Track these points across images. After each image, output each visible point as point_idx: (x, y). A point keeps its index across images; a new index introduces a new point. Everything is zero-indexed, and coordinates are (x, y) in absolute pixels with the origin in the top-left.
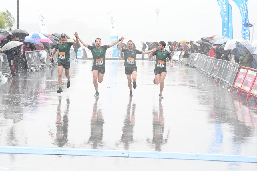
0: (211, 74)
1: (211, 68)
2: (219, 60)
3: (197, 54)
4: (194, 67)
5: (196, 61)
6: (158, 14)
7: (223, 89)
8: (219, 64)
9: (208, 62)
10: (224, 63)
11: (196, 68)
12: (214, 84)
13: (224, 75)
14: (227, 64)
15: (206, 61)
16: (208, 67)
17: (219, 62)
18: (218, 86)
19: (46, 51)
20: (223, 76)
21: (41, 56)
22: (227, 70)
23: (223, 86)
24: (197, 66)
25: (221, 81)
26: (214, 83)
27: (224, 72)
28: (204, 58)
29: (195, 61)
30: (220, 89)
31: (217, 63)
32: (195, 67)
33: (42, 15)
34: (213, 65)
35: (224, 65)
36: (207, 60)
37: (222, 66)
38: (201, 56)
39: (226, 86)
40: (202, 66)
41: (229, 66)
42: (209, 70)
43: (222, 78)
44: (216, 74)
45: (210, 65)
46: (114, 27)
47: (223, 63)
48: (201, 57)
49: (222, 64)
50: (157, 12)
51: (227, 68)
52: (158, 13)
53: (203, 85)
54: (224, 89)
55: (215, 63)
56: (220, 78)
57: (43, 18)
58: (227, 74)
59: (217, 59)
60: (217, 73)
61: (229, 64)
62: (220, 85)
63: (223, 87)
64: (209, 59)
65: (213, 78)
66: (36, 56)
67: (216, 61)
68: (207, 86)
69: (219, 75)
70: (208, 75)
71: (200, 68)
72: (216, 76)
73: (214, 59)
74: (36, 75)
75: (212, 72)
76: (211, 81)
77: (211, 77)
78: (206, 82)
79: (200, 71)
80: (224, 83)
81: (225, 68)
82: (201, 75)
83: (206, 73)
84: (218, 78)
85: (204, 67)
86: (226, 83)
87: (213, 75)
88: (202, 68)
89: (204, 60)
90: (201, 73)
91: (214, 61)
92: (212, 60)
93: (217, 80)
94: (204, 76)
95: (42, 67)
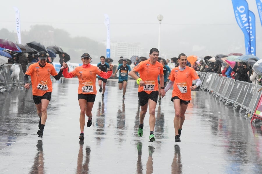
0: (229, 99)
1: (230, 92)
2: (240, 82)
3: (210, 74)
4: (206, 90)
5: (209, 83)
6: (160, 22)
7: (245, 119)
8: (240, 87)
9: (225, 84)
10: (246, 86)
11: (209, 91)
12: (234, 113)
13: (247, 102)
14: (250, 88)
15: (223, 83)
16: (225, 91)
17: (239, 84)
18: (238, 116)
19: (19, 65)
20: (245, 102)
21: (13, 73)
22: (250, 95)
23: (245, 114)
24: (210, 89)
25: (243, 108)
26: (233, 111)
27: (246, 98)
28: (220, 80)
29: (207, 83)
30: (241, 118)
31: (237, 86)
32: (208, 90)
35: (246, 89)
36: (223, 81)
37: (243, 89)
38: (216, 76)
39: (248, 115)
40: (216, 89)
41: (253, 90)
42: (226, 94)
43: (244, 104)
44: (235, 100)
45: (227, 88)
47: (244, 86)
48: (215, 78)
49: (244, 88)
50: (159, 19)
51: (251, 92)
53: (219, 113)
55: (235, 86)
56: (241, 105)
57: (18, 23)
58: (250, 100)
60: (237, 98)
61: (252, 88)
62: (240, 114)
64: (226, 81)
65: (231, 104)
66: (7, 72)
67: (236, 84)
68: (224, 115)
69: (240, 101)
70: (225, 100)
71: (214, 92)
72: (236, 102)
73: (234, 80)
74: (6, 96)
75: (230, 96)
76: (229, 108)
77: (229, 103)
78: (223, 109)
79: (214, 95)
80: (247, 111)
81: (247, 92)
82: (216, 101)
83: (222, 97)
84: (239, 105)
85: (220, 91)
86: (249, 112)
87: (232, 101)
88: (217, 92)
89: (220, 82)
90: (216, 98)
91: (233, 83)
92: (231, 82)
93: (237, 108)
94: (220, 102)
95: (14, 86)
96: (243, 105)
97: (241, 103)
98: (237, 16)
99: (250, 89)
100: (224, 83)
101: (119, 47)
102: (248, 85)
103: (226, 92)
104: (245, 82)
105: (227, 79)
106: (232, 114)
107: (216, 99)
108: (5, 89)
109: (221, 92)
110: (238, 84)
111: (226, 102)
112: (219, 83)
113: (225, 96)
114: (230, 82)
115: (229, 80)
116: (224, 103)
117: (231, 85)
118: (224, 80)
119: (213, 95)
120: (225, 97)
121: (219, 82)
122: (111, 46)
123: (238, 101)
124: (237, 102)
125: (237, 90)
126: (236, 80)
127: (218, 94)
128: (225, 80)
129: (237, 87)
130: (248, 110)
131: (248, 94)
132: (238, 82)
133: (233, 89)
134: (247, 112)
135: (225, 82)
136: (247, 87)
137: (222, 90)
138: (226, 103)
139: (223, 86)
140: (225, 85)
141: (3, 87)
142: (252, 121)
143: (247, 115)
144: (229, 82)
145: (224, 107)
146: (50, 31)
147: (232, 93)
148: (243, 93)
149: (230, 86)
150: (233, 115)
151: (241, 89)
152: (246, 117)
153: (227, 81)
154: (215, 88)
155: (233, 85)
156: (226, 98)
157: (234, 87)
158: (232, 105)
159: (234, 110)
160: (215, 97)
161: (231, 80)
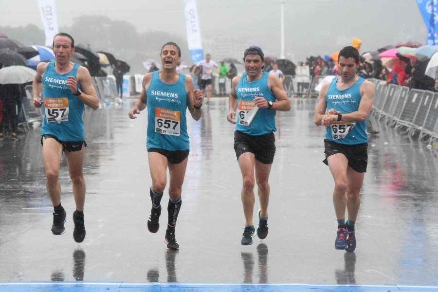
0: (401, 121)
1: (401, 109)
2: (417, 92)
8: (418, 99)
9: (393, 95)
10: (428, 97)
12: (409, 142)
13: (430, 123)
16: (393, 106)
17: (416, 95)
20: (427, 124)
22: (435, 112)
23: (428, 144)
25: (424, 134)
26: (408, 139)
27: (429, 116)
28: (384, 90)
30: (421, 150)
31: (412, 98)
33: (48, 9)
34: (405, 102)
35: (429, 102)
36: (390, 92)
37: (423, 103)
38: (377, 84)
39: (434, 144)
40: (379, 106)
42: (396, 112)
43: (426, 127)
44: (411, 121)
45: (397, 103)
47: (425, 97)
49: (424, 100)
53: (386, 143)
54: (431, 150)
55: (409, 97)
56: (421, 128)
57: (51, 14)
58: (435, 119)
59: (413, 89)
60: (414, 119)
62: (421, 144)
63: (429, 146)
65: (404, 128)
67: (411, 95)
68: (394, 146)
69: (418, 122)
70: (394, 122)
71: (375, 110)
72: (411, 124)
73: (407, 89)
75: (402, 116)
76: (402, 136)
77: (402, 127)
78: (391, 137)
79: (376, 114)
80: (431, 138)
81: (430, 107)
82: (380, 125)
83: (389, 118)
84: (417, 129)
85: (385, 107)
86: (434, 139)
87: (406, 123)
88: (380, 109)
89: (385, 92)
90: (379, 119)
91: (406, 94)
92: (402, 92)
93: (415, 133)
94: (386, 126)
96: (424, 129)
97: (420, 125)
99: (434, 103)
100: (391, 94)
102: (430, 95)
103: (394, 110)
105: (395, 87)
106: (407, 144)
107: (379, 122)
109: (388, 109)
110: (413, 96)
111: (395, 124)
112: (383, 95)
113: (394, 115)
114: (401, 92)
115: (400, 89)
116: (393, 127)
117: (403, 96)
118: (391, 89)
119: (374, 115)
120: (394, 117)
121: (383, 92)
122: (203, 45)
123: (415, 123)
124: (414, 125)
125: (413, 104)
126: (410, 89)
127: (381, 112)
128: (393, 89)
129: (414, 100)
130: (433, 136)
131: (431, 110)
132: (414, 91)
133: (407, 104)
134: (431, 140)
135: (393, 93)
136: (430, 98)
137: (389, 106)
138: (397, 126)
139: (390, 98)
140: (394, 98)
143: (431, 144)
144: (400, 92)
145: (393, 133)
146: (104, 25)
147: (404, 110)
148: (423, 109)
149: (402, 99)
151: (419, 102)
152: (430, 148)
153: (396, 92)
154: (378, 103)
155: (407, 98)
156: (396, 119)
157: (408, 101)
158: (405, 130)
159: (410, 138)
160: (378, 117)
161: (403, 88)
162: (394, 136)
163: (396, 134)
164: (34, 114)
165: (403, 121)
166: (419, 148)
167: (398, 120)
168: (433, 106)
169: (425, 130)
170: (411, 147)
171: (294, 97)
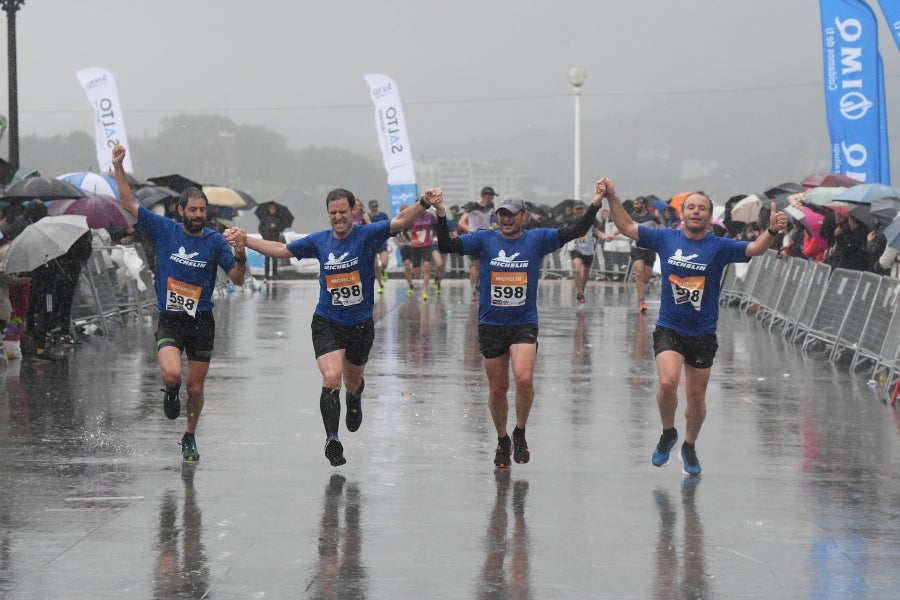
0: (815, 331)
1: (815, 308)
2: (846, 275)
4: (736, 304)
5: (743, 280)
6: (579, 89)
8: (849, 289)
9: (798, 280)
10: (868, 284)
11: (748, 306)
13: (874, 337)
14: (884, 290)
15: (790, 278)
16: (799, 302)
17: (845, 280)
20: (866, 337)
22: (883, 316)
23: (869, 377)
24: (748, 297)
25: (861, 357)
27: (870, 324)
28: (780, 269)
29: (739, 280)
31: (838, 286)
32: (742, 302)
33: (106, 105)
34: (823, 293)
35: (870, 294)
36: (792, 274)
38: (766, 258)
39: (881, 378)
40: (770, 300)
41: (891, 299)
42: (805, 314)
43: (865, 345)
44: (833, 332)
45: (806, 296)
46: (397, 144)
47: (863, 285)
49: (861, 291)
50: (575, 81)
51: (885, 305)
52: (578, 85)
54: (875, 391)
55: (831, 285)
56: (855, 346)
57: (112, 115)
58: (884, 329)
59: (838, 269)
60: (842, 326)
61: (890, 290)
63: (872, 383)
64: (801, 270)
65: (820, 347)
66: (99, 272)
67: (834, 280)
69: (851, 333)
70: (802, 334)
71: (762, 308)
72: (836, 337)
73: (827, 269)
74: (98, 347)
75: (817, 321)
76: (816, 360)
77: (816, 343)
79: (763, 318)
80: (875, 367)
81: (873, 304)
82: (772, 337)
83: (791, 325)
84: (847, 349)
85: (781, 304)
86: (882, 369)
87: (824, 335)
88: (773, 307)
89: (782, 274)
90: (770, 327)
91: (823, 278)
92: (817, 273)
93: (841, 357)
94: (784, 340)
95: (123, 314)
96: (862, 349)
97: (854, 341)
98: (831, 48)
99: (881, 296)
100: (794, 279)
101: (444, 177)
102: (874, 281)
103: (802, 308)
104: (866, 272)
105: (803, 265)
107: (770, 333)
108: (93, 327)
109: (788, 307)
110: (840, 281)
111: (803, 337)
112: (778, 279)
113: (801, 320)
114: (814, 273)
115: (813, 267)
116: (800, 342)
117: (819, 282)
118: (794, 268)
119: (759, 318)
120: (800, 323)
121: (779, 274)
122: (417, 175)
123: (844, 336)
124: (841, 339)
125: (838, 298)
126: (833, 270)
127: (775, 313)
128: (798, 268)
129: (840, 291)
130: (879, 362)
131: (875, 310)
132: (840, 272)
133: (826, 297)
134: (875, 370)
135: (799, 275)
136: (873, 288)
137: (790, 302)
138: (806, 342)
139: (791, 287)
140: (800, 285)
141: (89, 320)
142: (895, 399)
143: (875, 379)
144: (811, 274)
145: (799, 354)
146: (224, 134)
147: (822, 308)
148: (860, 308)
149: (816, 287)
150: (829, 382)
151: (851, 295)
152: (874, 386)
153: (804, 273)
154: (767, 295)
155: (826, 285)
156: (804, 326)
157: (828, 291)
158: (823, 349)
159: (833, 364)
160: (768, 324)
161: (819, 267)
162: (802, 360)
163: (806, 358)
164: (86, 308)
165: (818, 332)
166: (851, 386)
167: (810, 329)
168: (879, 303)
169: (864, 350)
170: (836, 383)
171: (600, 280)
